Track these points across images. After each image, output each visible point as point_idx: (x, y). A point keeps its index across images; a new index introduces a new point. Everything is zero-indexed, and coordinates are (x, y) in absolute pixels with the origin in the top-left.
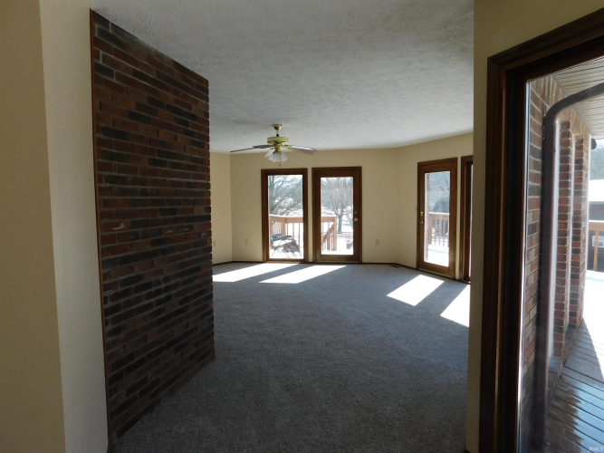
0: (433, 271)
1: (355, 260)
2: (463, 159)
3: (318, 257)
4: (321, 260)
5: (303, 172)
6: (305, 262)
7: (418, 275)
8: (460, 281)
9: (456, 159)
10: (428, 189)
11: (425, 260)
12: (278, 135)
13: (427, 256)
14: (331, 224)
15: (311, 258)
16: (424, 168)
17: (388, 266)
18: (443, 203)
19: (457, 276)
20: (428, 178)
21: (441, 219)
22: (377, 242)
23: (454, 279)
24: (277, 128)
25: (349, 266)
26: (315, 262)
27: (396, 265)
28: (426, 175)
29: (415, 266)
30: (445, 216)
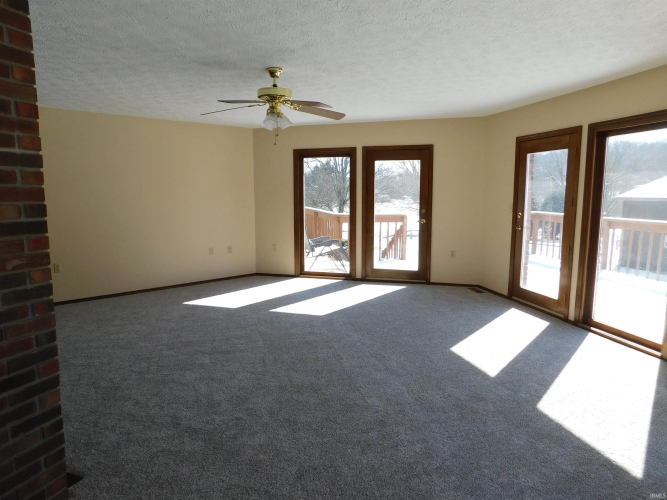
0: (533, 303)
1: (420, 278)
2: (592, 127)
3: (369, 272)
4: (371, 277)
5: (350, 153)
6: (350, 279)
7: (508, 308)
8: (576, 323)
9: (581, 127)
10: (532, 178)
11: (522, 285)
12: (275, 86)
13: (525, 279)
14: (400, 224)
15: (359, 274)
16: (526, 145)
17: (466, 289)
18: (554, 199)
19: (572, 316)
20: (532, 161)
21: (550, 220)
22: (453, 254)
23: (566, 320)
24: (272, 74)
25: (412, 287)
26: (365, 279)
27: (478, 289)
28: (529, 155)
29: (506, 293)
30: (557, 217)
